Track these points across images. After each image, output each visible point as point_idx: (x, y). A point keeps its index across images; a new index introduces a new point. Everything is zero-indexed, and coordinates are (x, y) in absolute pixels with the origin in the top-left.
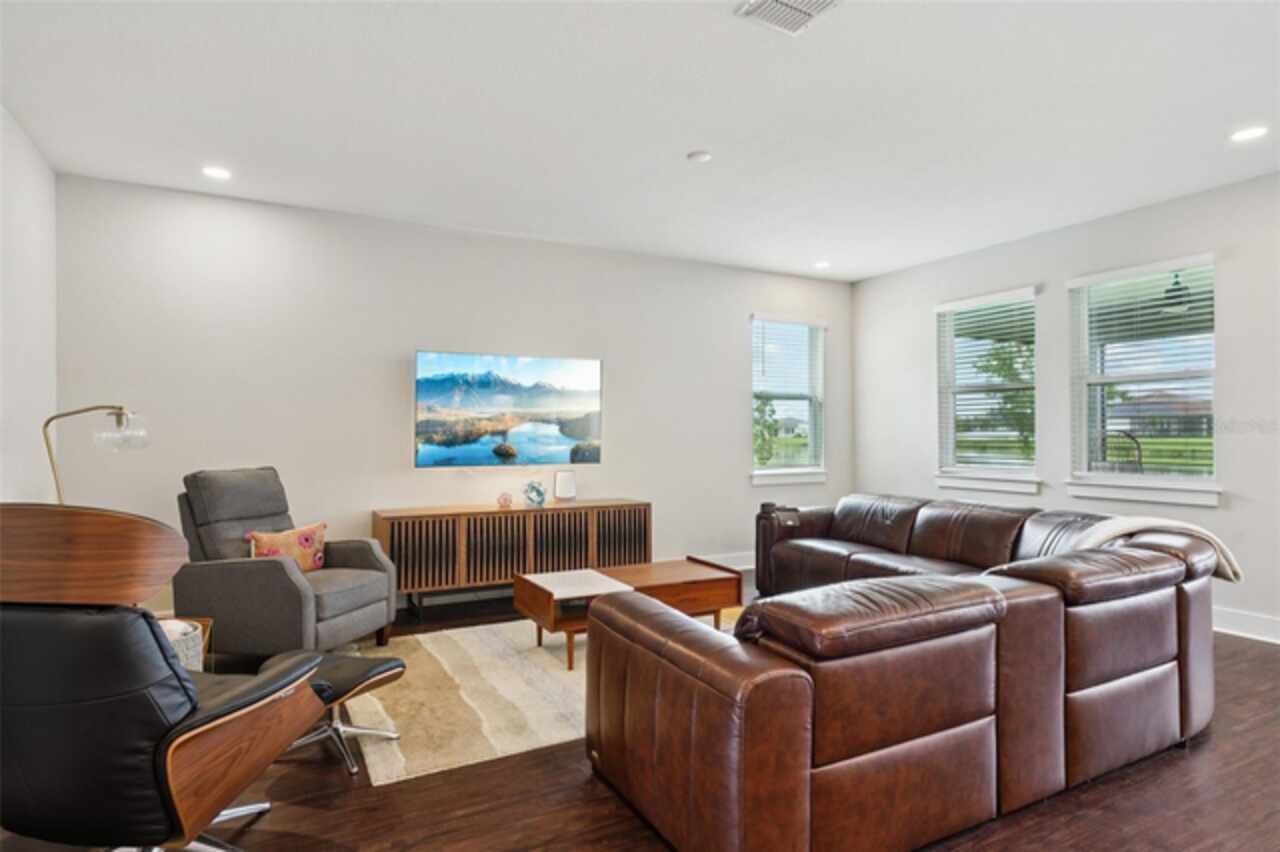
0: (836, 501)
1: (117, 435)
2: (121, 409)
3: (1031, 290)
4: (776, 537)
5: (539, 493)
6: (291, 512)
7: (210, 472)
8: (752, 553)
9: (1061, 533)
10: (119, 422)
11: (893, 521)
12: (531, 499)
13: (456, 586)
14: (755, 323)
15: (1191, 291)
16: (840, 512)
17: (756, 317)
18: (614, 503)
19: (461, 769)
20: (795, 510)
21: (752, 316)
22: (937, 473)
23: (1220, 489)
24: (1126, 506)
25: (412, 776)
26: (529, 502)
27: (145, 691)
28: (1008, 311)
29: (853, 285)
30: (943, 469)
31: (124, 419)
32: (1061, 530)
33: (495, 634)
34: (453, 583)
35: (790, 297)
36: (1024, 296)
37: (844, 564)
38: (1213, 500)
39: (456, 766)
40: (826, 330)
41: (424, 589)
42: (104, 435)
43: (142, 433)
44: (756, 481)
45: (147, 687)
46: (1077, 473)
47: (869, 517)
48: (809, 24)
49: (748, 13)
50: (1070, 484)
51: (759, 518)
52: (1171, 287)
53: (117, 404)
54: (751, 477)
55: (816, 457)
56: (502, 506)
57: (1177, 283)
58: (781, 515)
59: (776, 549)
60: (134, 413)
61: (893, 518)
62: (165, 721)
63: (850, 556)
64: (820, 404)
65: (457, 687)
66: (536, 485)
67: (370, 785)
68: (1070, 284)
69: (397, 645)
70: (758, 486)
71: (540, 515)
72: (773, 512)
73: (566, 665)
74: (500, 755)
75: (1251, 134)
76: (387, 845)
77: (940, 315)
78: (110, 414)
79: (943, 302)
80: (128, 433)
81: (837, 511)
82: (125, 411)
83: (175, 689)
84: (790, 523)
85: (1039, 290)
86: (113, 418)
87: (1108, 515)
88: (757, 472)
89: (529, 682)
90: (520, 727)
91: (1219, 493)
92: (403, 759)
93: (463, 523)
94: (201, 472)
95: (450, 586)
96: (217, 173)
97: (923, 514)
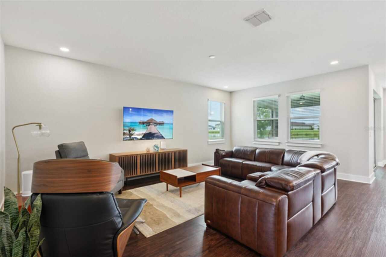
0: (233, 148)
1: (39, 132)
2: (41, 124)
3: (277, 96)
4: (220, 158)
5: (158, 148)
6: (89, 155)
7: (67, 143)
8: (213, 161)
9: (295, 156)
10: (40, 128)
11: (250, 153)
12: (155, 149)
13: (137, 175)
14: (209, 102)
15: (305, 97)
16: (235, 151)
17: (209, 100)
18: (178, 150)
19: (169, 229)
20: (224, 151)
21: (208, 100)
22: (253, 140)
23: (321, 143)
24: (309, 148)
25: (157, 233)
26: (155, 150)
27: (113, 219)
28: (271, 101)
29: (231, 93)
30: (255, 139)
31: (42, 127)
32: (295, 155)
33: (152, 188)
34: (136, 174)
35: (216, 95)
36: (276, 97)
37: (241, 164)
38: (319, 146)
39: (167, 229)
40: (225, 104)
41: (128, 176)
42: (35, 132)
43: (48, 132)
44: (209, 143)
45: (113, 217)
46: (288, 140)
47: (243, 152)
48: (261, 25)
49: (247, 20)
50: (287, 143)
51: (215, 153)
52: (301, 96)
53: (39, 122)
54: (208, 142)
55: (222, 136)
56: (147, 152)
57: (302, 95)
58: (221, 152)
59: (221, 161)
60: (45, 125)
61: (250, 152)
62: (117, 227)
63: (243, 162)
64: (224, 123)
65: (152, 205)
66: (157, 145)
67: (145, 237)
68: (287, 95)
69: (125, 193)
70: (210, 144)
71: (159, 154)
72: (219, 151)
73: (179, 196)
74: (178, 224)
75: (334, 63)
76: (163, 255)
77: (254, 101)
78: (37, 125)
79: (255, 98)
80: (43, 132)
81: (234, 150)
82: (42, 125)
83: (119, 217)
84: (224, 154)
85: (279, 96)
86: (38, 127)
87: (305, 151)
88: (209, 141)
89: (172, 202)
90: (178, 215)
91: (321, 145)
92: (151, 229)
93: (139, 156)
94: (64, 144)
95: (135, 175)
96: (65, 50)
97: (257, 151)
